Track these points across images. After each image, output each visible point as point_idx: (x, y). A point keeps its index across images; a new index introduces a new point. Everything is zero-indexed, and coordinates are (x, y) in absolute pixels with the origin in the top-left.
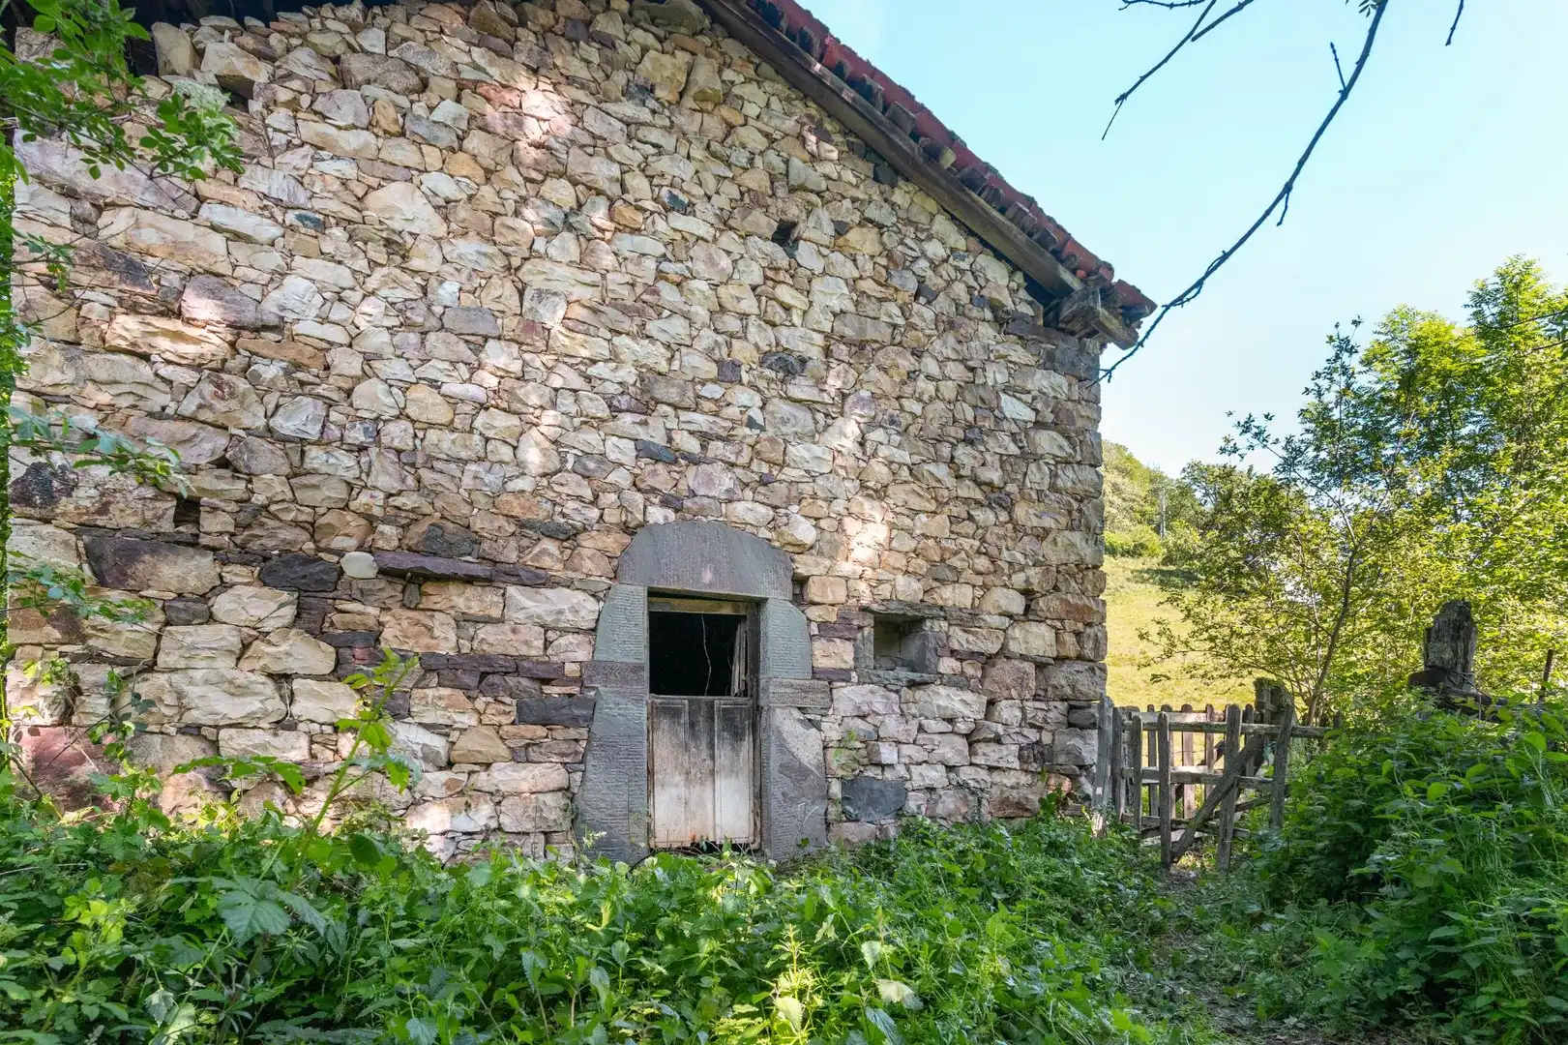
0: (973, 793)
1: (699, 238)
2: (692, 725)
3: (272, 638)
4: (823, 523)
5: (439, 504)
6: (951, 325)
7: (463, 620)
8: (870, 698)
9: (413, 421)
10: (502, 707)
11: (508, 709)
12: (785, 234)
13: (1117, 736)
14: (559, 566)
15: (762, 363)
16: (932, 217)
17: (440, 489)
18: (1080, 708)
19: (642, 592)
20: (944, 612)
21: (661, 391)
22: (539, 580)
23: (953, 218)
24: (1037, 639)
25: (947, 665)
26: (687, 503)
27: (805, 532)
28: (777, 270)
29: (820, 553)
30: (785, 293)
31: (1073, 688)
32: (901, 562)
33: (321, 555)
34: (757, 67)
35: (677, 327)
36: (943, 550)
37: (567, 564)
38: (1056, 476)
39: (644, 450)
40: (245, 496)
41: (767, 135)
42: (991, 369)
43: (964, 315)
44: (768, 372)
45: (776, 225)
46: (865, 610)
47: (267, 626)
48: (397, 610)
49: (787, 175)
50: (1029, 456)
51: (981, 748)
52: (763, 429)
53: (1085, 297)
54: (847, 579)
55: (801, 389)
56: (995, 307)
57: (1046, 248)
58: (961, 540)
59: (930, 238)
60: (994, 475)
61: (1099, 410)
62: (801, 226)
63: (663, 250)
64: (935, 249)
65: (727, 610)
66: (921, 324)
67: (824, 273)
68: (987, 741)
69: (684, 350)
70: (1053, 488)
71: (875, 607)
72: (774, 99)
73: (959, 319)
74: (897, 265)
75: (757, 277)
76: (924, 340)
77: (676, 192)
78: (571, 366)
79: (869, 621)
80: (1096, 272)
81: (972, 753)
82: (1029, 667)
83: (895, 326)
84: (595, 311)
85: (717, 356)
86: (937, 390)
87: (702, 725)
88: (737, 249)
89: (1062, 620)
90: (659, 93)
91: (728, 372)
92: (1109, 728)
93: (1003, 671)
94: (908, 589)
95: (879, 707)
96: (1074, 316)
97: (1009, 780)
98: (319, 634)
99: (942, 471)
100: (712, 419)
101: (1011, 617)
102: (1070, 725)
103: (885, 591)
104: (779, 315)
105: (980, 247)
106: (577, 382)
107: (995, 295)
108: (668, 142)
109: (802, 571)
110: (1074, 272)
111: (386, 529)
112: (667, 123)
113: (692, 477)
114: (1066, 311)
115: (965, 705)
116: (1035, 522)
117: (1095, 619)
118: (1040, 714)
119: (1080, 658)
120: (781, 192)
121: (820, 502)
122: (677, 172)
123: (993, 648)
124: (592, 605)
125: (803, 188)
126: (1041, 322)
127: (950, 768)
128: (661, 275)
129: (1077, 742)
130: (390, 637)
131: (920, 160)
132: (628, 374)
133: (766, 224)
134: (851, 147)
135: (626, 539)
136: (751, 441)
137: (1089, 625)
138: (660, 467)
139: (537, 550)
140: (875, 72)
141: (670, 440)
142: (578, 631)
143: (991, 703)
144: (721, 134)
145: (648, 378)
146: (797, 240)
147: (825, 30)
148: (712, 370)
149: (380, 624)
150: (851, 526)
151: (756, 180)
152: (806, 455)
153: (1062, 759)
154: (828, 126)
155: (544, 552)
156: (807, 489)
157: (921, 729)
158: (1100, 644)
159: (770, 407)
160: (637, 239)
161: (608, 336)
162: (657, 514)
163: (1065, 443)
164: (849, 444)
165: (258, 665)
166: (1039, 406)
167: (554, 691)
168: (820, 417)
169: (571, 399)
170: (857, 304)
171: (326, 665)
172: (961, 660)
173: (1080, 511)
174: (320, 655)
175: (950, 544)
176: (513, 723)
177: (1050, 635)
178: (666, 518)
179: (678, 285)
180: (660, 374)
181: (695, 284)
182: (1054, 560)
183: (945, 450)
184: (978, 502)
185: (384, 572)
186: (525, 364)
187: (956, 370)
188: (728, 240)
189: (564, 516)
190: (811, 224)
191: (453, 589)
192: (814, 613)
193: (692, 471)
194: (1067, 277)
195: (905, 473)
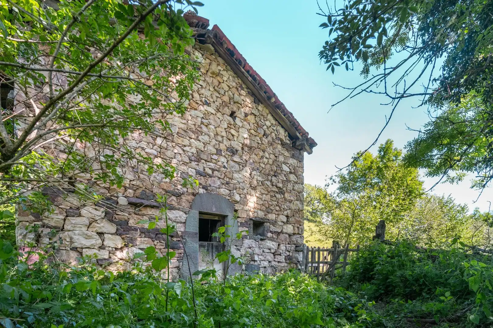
0: (275, 268)
1: (212, 113)
2: (208, 250)
3: (99, 221)
4: (242, 196)
5: (144, 184)
6: (272, 144)
7: (151, 218)
8: (252, 243)
9: (137, 159)
10: (161, 244)
11: (163, 244)
12: (232, 115)
14: (176, 204)
15: (227, 150)
16: (268, 114)
17: (145, 180)
18: (299, 246)
19: (198, 212)
20: (268, 221)
21: (202, 156)
22: (172, 208)
23: (272, 115)
24: (289, 229)
25: (269, 235)
26: (209, 188)
27: (237, 198)
28: (231, 124)
29: (241, 204)
30: (233, 132)
31: (297, 241)
32: (259, 207)
33: (112, 197)
34: (226, 66)
35: (206, 138)
36: (269, 204)
37: (179, 203)
38: (294, 186)
39: (198, 173)
40: (90, 178)
41: (229, 86)
42: (280, 157)
43: (274, 142)
44: (228, 153)
45: (231, 112)
46: (251, 219)
47: (97, 218)
48: (133, 215)
49: (233, 98)
50: (288, 181)
51: (277, 256)
52: (227, 169)
53: (303, 141)
54: (247, 211)
55: (236, 158)
56: (281, 140)
57: (294, 126)
58: (273, 202)
59: (267, 120)
60: (280, 185)
61: (303, 170)
62: (237, 113)
63: (203, 116)
64: (268, 123)
65: (217, 218)
66: (265, 144)
67: (242, 127)
68: (278, 255)
69: (208, 144)
70: (293, 189)
71: (253, 219)
72: (230, 77)
73: (273, 143)
74: (259, 126)
75: (226, 126)
76: (265, 148)
77: (206, 100)
78: (179, 147)
79: (252, 222)
80: (305, 134)
81: (275, 258)
82: (287, 236)
83: (258, 143)
84: (185, 131)
85: (216, 148)
86: (268, 161)
87: (210, 250)
88: (221, 118)
89: (295, 224)
90: (202, 70)
91: (219, 152)
92: (305, 252)
93: (282, 236)
94: (261, 214)
95: (254, 246)
96: (300, 145)
97: (283, 265)
98: (111, 221)
99: (269, 183)
100: (215, 165)
101: (284, 222)
102: (296, 251)
103: (256, 215)
104: (231, 138)
105: (278, 124)
106: (181, 152)
107: (281, 137)
108: (204, 85)
109: (236, 208)
110: (300, 133)
111: (130, 191)
112: (204, 79)
113: (210, 181)
114: (298, 143)
115: (273, 245)
116: (289, 198)
117: (302, 224)
118: (290, 248)
119: (298, 234)
120: (232, 103)
121: (241, 190)
122: (206, 94)
123: (280, 231)
124: (185, 215)
125: (238, 103)
126: (291, 145)
127: (269, 262)
128: (202, 123)
129: (297, 255)
130: (131, 222)
131: (266, 99)
132: (194, 150)
133: (228, 112)
134: (249, 93)
135: (193, 197)
136: (224, 172)
137: (300, 225)
138: (202, 177)
139: (170, 199)
140: (257, 74)
141: (204, 170)
142: (181, 222)
143: (279, 245)
144: (217, 85)
145: (199, 152)
146: (236, 117)
147: (246, 60)
148: (214, 151)
149: (129, 219)
150: (248, 197)
151: (226, 98)
152: (237, 176)
153: (294, 259)
154: (244, 86)
155: (173, 199)
156: (238, 186)
157: (263, 251)
158: (303, 230)
159: (229, 163)
160: (196, 112)
161: (189, 139)
162: (201, 191)
163: (296, 178)
164: (248, 175)
165: (94, 230)
166: (291, 168)
167: (175, 239)
168: (241, 166)
169: (180, 156)
170: (250, 136)
171: (114, 231)
172: (272, 233)
173: (299, 196)
174: (112, 227)
175: (270, 203)
176: (164, 248)
177: (292, 228)
178: (203, 192)
179: (206, 126)
180: (202, 151)
181: (211, 126)
182: (293, 208)
183: (270, 178)
184: (277, 192)
185: (130, 204)
186: (168, 145)
187: (272, 156)
188: (219, 115)
189: (178, 190)
190: (239, 112)
191: (148, 209)
192: (239, 220)
193: (210, 179)
194: (298, 134)
195: (260, 183)
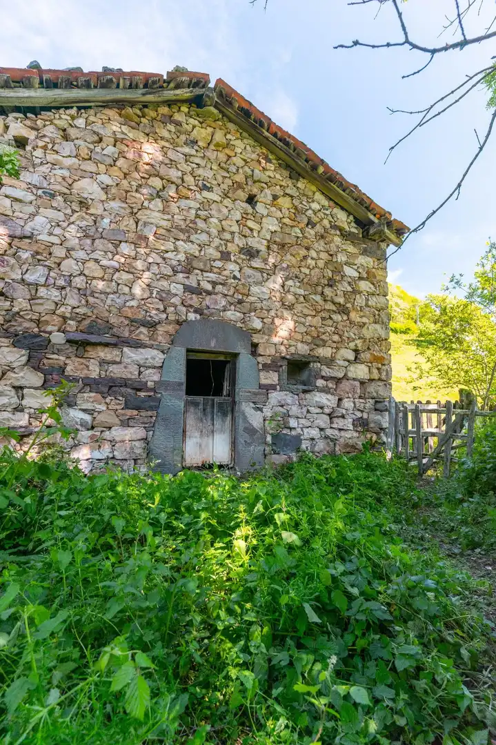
0: (332, 441)
1: (214, 201)
2: (204, 410)
3: (16, 370)
4: (265, 320)
5: (95, 311)
6: (322, 237)
7: (103, 363)
8: (285, 397)
9: (86, 276)
10: (118, 401)
11: (120, 402)
12: (251, 200)
13: (397, 415)
14: (148, 339)
15: (240, 253)
16: (314, 193)
17: (96, 305)
18: (380, 402)
19: (184, 351)
20: (318, 359)
21: (195, 264)
22: (138, 345)
23: (323, 193)
24: (361, 371)
25: (320, 383)
26: (205, 311)
27: (257, 324)
28: (247, 214)
29: (264, 333)
30: (250, 224)
31: (377, 393)
32: (299, 337)
33: (41, 334)
34: (241, 134)
35: (204, 238)
36: (318, 332)
37: (151, 338)
38: (368, 300)
39: (187, 289)
40: (10, 308)
41: (245, 160)
42: (339, 255)
43: (328, 233)
44: (242, 256)
45: (247, 196)
46: (284, 358)
47: (15, 365)
48: (73, 358)
49: (253, 176)
50: (355, 292)
51: (335, 420)
52: (240, 280)
53: (380, 226)
54: (275, 345)
55: (257, 263)
56: (341, 229)
57: (362, 205)
58: (326, 328)
59: (313, 201)
60: (342, 300)
61: (386, 272)
62: (258, 196)
63: (199, 206)
64: (315, 206)
65: (222, 358)
66: (309, 237)
67: (268, 215)
68: (337, 417)
69: (206, 247)
70: (367, 305)
71: (288, 357)
72: (248, 147)
73: (326, 234)
74: (299, 212)
75: (239, 217)
76: (310, 243)
77: (205, 183)
78: (157, 253)
79: (285, 363)
80: (384, 216)
81: (331, 423)
82: (357, 384)
83: (298, 237)
84: (169, 231)
85: (221, 249)
86: (316, 264)
87: (209, 409)
88: (230, 205)
89: (372, 363)
90: (200, 143)
91: (225, 256)
92: (393, 411)
93: (345, 385)
94: (303, 349)
95: (289, 402)
96: (375, 234)
97: (348, 435)
98: (37, 368)
99: (318, 298)
100: (217, 276)
101: (348, 361)
102: (376, 410)
103: (292, 350)
104: (247, 232)
105: (334, 205)
106: (159, 260)
107: (341, 224)
108: (202, 163)
109: (255, 341)
110: (375, 215)
111: (72, 322)
112: (202, 155)
113: (208, 301)
114: (371, 231)
115: (328, 400)
116: (359, 319)
117: (386, 362)
118: (362, 405)
119: (380, 379)
120: (250, 182)
121: (264, 311)
122: (206, 175)
123: (341, 375)
124: (162, 356)
125: (259, 181)
126: (361, 236)
127: (321, 430)
128: (197, 216)
129: (379, 417)
130: (69, 370)
131: (309, 170)
132: (182, 257)
133: (244, 196)
134: (280, 164)
135: (178, 327)
136: (234, 285)
137: (384, 365)
138: (194, 296)
139: (137, 332)
140: (290, 136)
141: (199, 284)
142: (155, 367)
143: (340, 400)
144: (225, 160)
145: (190, 258)
146: (256, 202)
147: (270, 119)
148: (219, 255)
149: (66, 364)
150: (277, 321)
151: (240, 178)
152: (258, 291)
153: (372, 425)
154: (270, 157)
155: (141, 332)
156: (259, 305)
157: (308, 411)
158: (389, 374)
159: (243, 271)
160: (188, 201)
161: (174, 241)
162: (192, 316)
163: (372, 286)
164: (277, 287)
165: (8, 382)
166: (360, 271)
167: (142, 394)
168: (265, 275)
169: (157, 268)
170: (281, 228)
171: (39, 383)
172: (327, 380)
173: (379, 315)
174: (38, 379)
175: (322, 330)
176: (123, 409)
177: (366, 369)
178: (196, 318)
179: (205, 220)
180: (195, 257)
181: (212, 220)
182: (368, 337)
183: (320, 289)
184: (333, 311)
185: (68, 341)
186: (137, 252)
187: (324, 256)
188: (227, 202)
189: (150, 316)
190: (262, 195)
191: (99, 348)
192: (260, 359)
193: (208, 298)
194: (372, 217)
195: (302, 299)
